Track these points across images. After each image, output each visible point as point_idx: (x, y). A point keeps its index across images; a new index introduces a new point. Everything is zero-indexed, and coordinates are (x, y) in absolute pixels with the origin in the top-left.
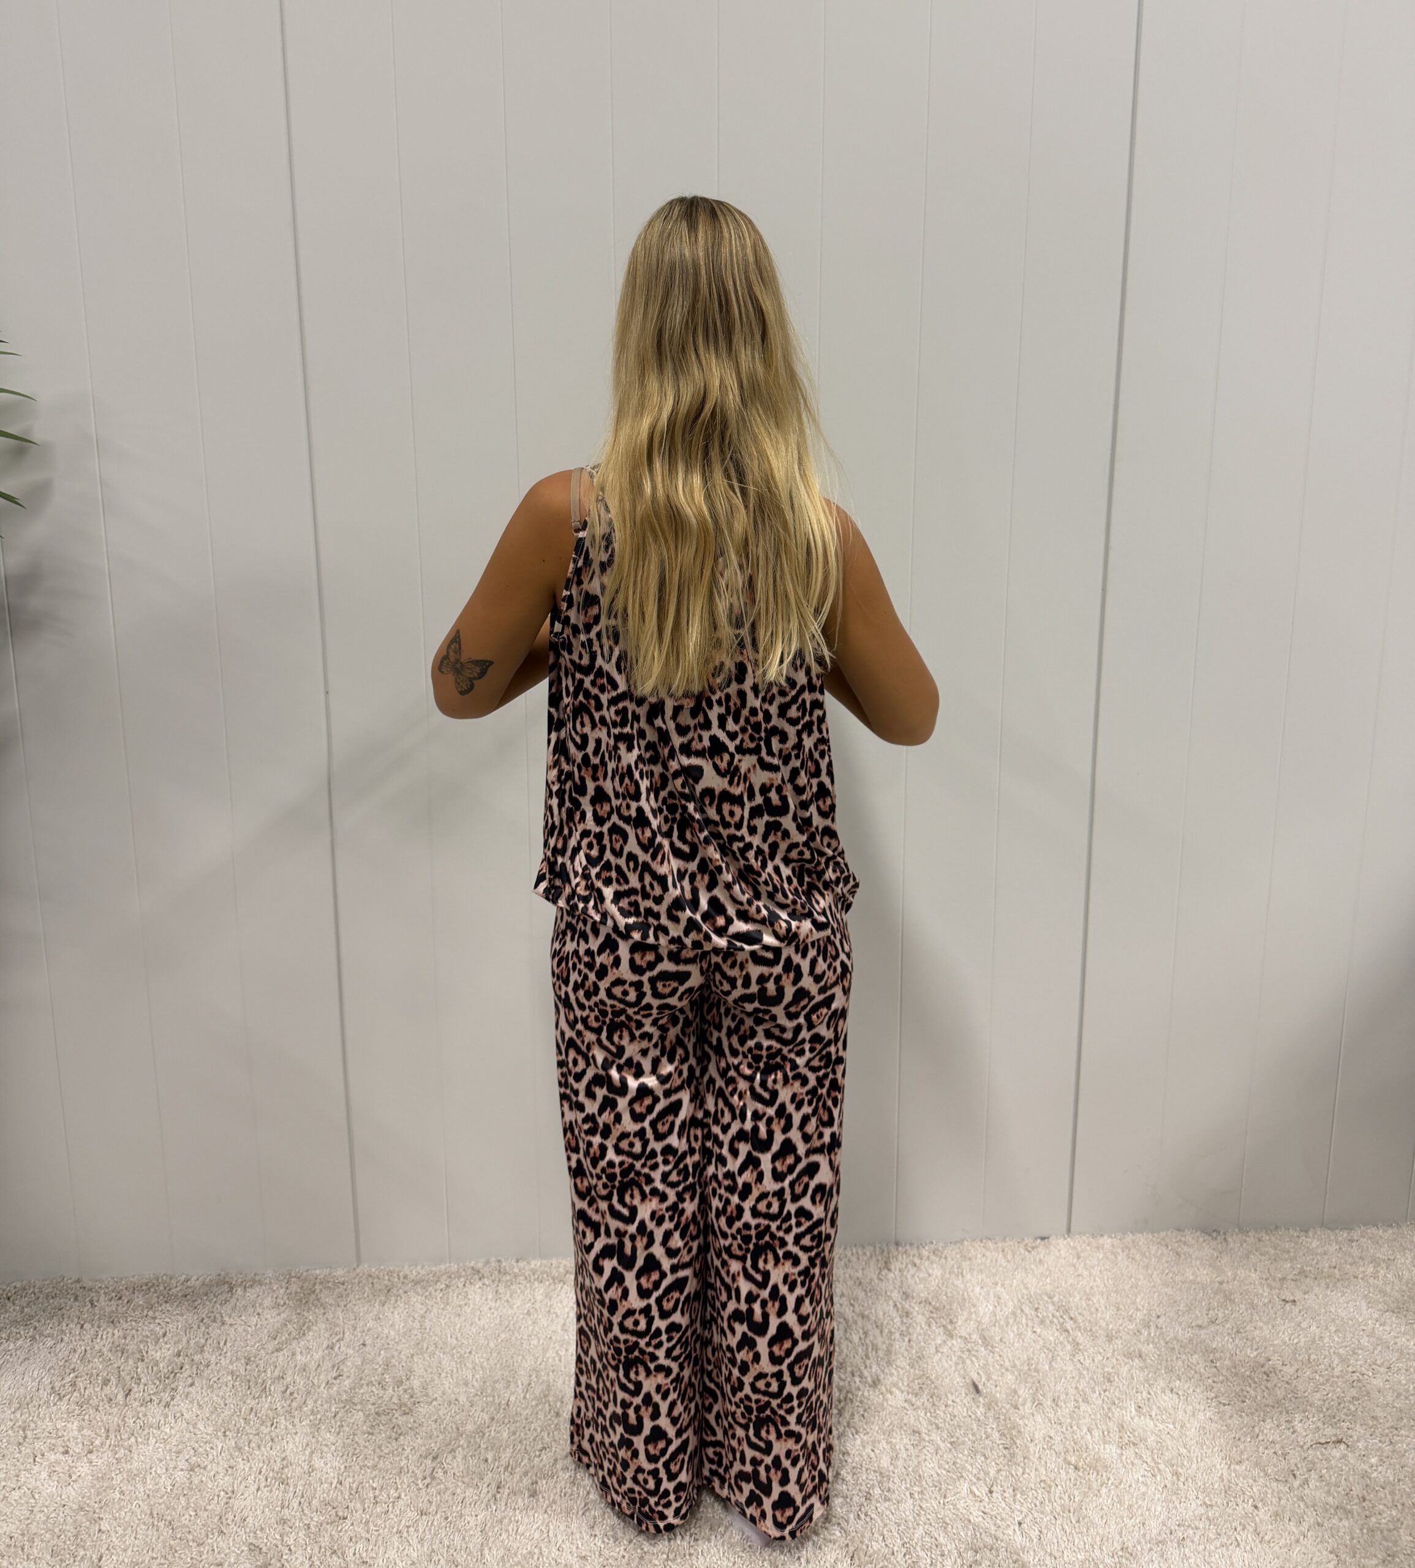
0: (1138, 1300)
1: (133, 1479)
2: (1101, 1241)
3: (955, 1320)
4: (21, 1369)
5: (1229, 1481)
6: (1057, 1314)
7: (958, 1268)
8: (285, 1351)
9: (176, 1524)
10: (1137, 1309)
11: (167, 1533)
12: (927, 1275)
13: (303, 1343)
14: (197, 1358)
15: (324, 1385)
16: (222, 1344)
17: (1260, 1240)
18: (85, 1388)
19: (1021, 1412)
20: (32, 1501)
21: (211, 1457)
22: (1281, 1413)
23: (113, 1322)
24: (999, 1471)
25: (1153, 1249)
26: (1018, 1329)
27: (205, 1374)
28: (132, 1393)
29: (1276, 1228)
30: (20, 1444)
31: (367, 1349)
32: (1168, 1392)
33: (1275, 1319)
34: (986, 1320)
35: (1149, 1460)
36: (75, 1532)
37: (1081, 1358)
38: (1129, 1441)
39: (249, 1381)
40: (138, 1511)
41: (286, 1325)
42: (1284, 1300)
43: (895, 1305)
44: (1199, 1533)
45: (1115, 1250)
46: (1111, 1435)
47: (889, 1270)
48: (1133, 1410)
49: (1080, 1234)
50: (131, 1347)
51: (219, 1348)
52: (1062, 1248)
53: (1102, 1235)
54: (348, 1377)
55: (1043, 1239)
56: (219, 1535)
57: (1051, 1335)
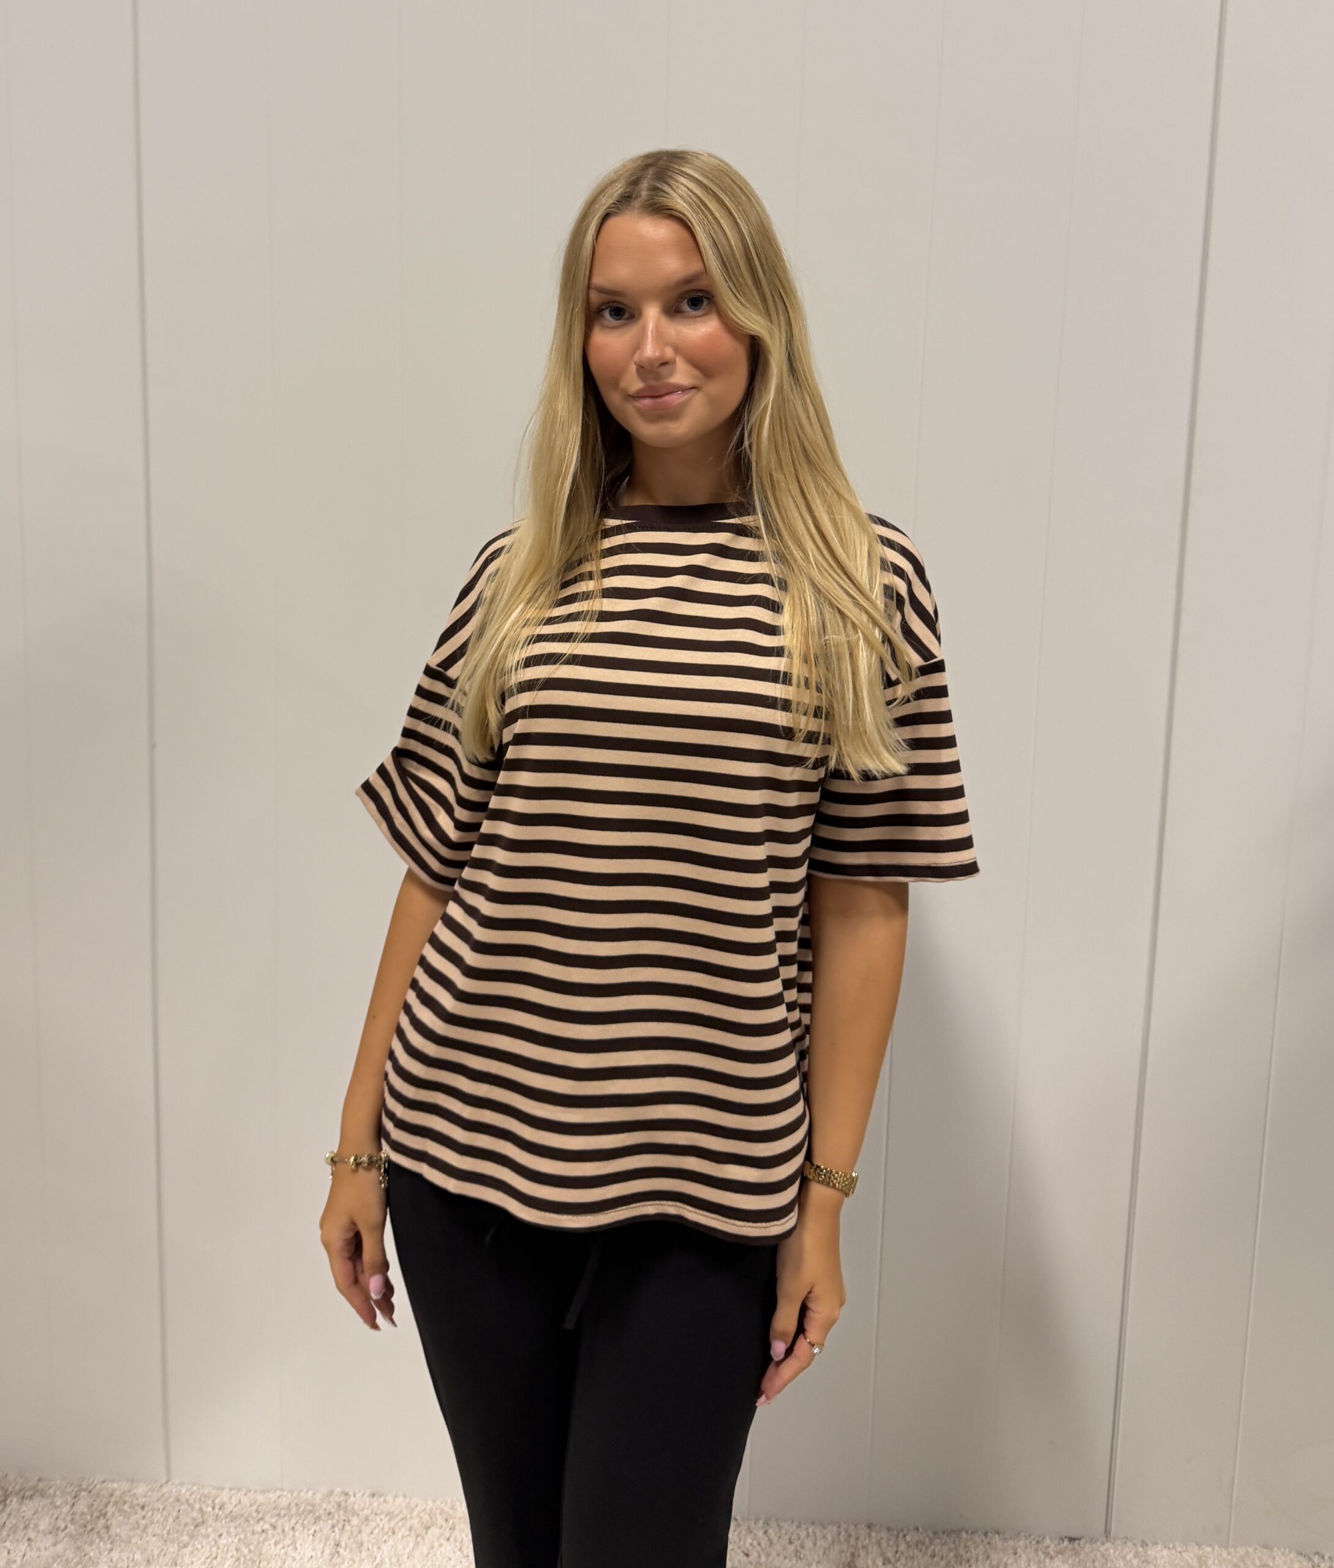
2: (1153, 1551)
52: (1097, 1556)
53: (1154, 1544)
55: (1072, 1540)
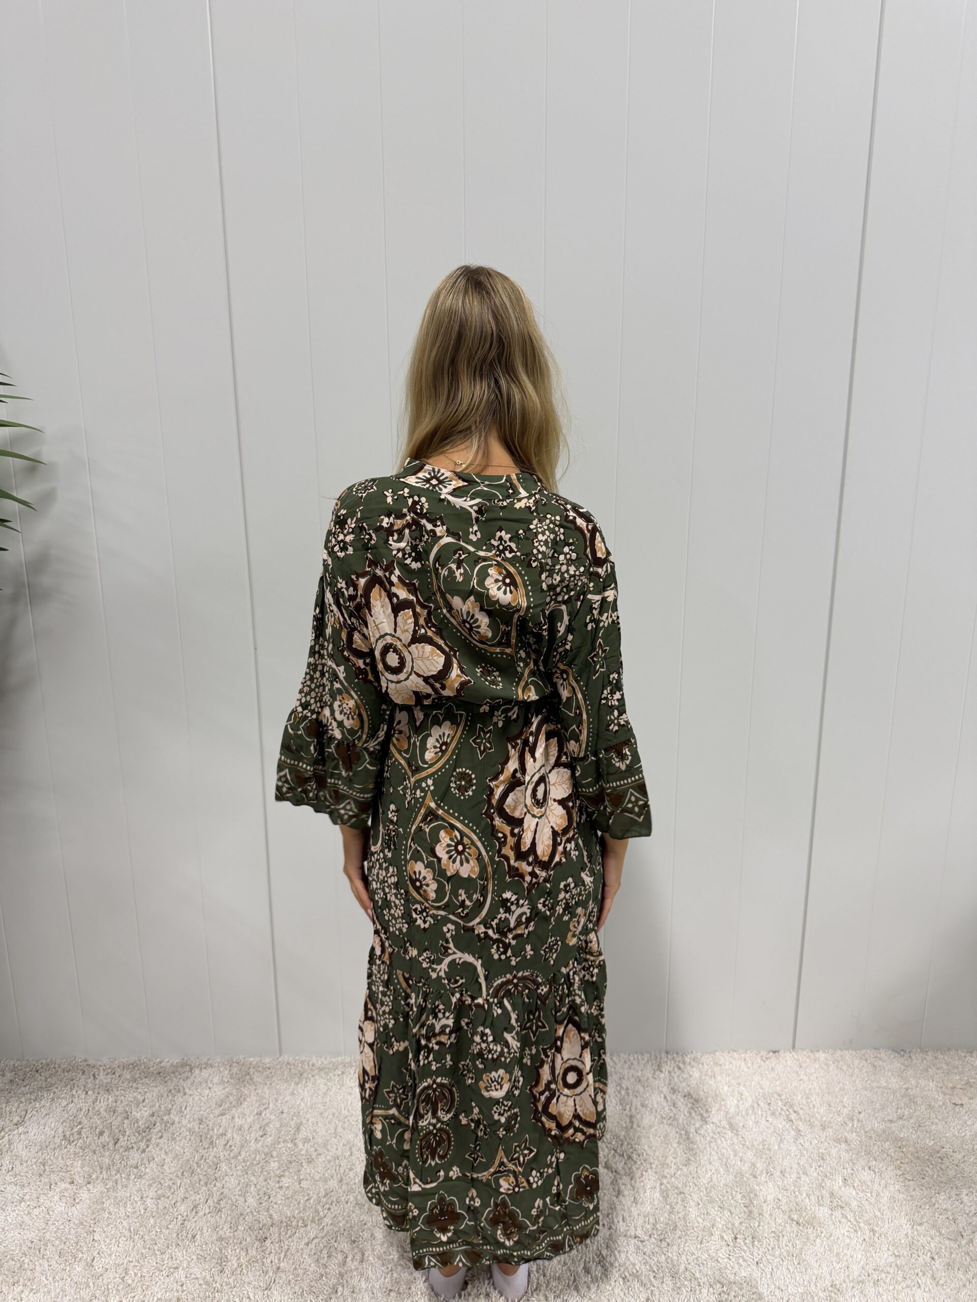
0: (845, 1100)
1: (118, 1204)
2: (817, 1055)
3: (710, 1110)
4: (42, 1122)
5: (913, 1238)
6: (784, 1108)
7: (711, 1072)
8: (227, 1116)
9: (146, 1237)
10: (844, 1107)
11: (140, 1244)
12: (688, 1076)
13: (239, 1110)
14: (165, 1118)
15: (253, 1141)
16: (183, 1109)
17: (936, 1058)
18: (87, 1137)
19: (759, 1180)
20: (48, 1216)
21: (172, 1190)
22: (952, 1188)
23: (108, 1090)
24: (741, 1223)
25: (856, 1062)
26: (755, 1118)
27: (171, 1130)
28: (120, 1141)
29: (949, 1049)
30: (41, 1175)
31: (284, 1115)
32: (866, 1169)
33: (948, 1117)
34: (732, 1110)
35: (852, 1220)
36: (76, 1240)
37: (802, 1141)
38: (837, 1204)
39: (201, 1136)
40: (121, 1227)
41: (228, 1097)
42: (954, 1104)
43: (665, 1097)
44: (890, 1276)
45: (827, 1062)
46: (824, 1200)
47: (661, 1071)
48: (840, 1181)
49: (802, 1049)
50: (120, 1109)
51: (181, 1112)
52: (788, 1059)
53: (818, 1051)
54: (270, 1136)
55: (774, 1052)
56: (176, 1247)
57: (780, 1123)
